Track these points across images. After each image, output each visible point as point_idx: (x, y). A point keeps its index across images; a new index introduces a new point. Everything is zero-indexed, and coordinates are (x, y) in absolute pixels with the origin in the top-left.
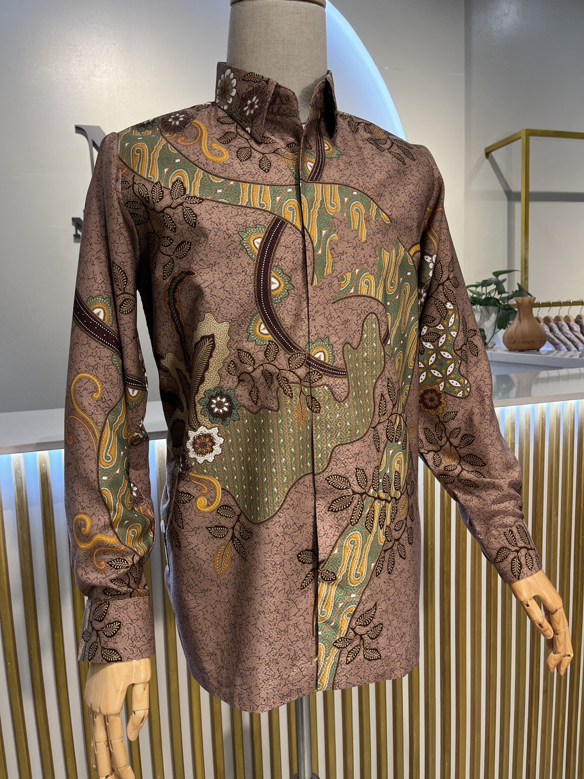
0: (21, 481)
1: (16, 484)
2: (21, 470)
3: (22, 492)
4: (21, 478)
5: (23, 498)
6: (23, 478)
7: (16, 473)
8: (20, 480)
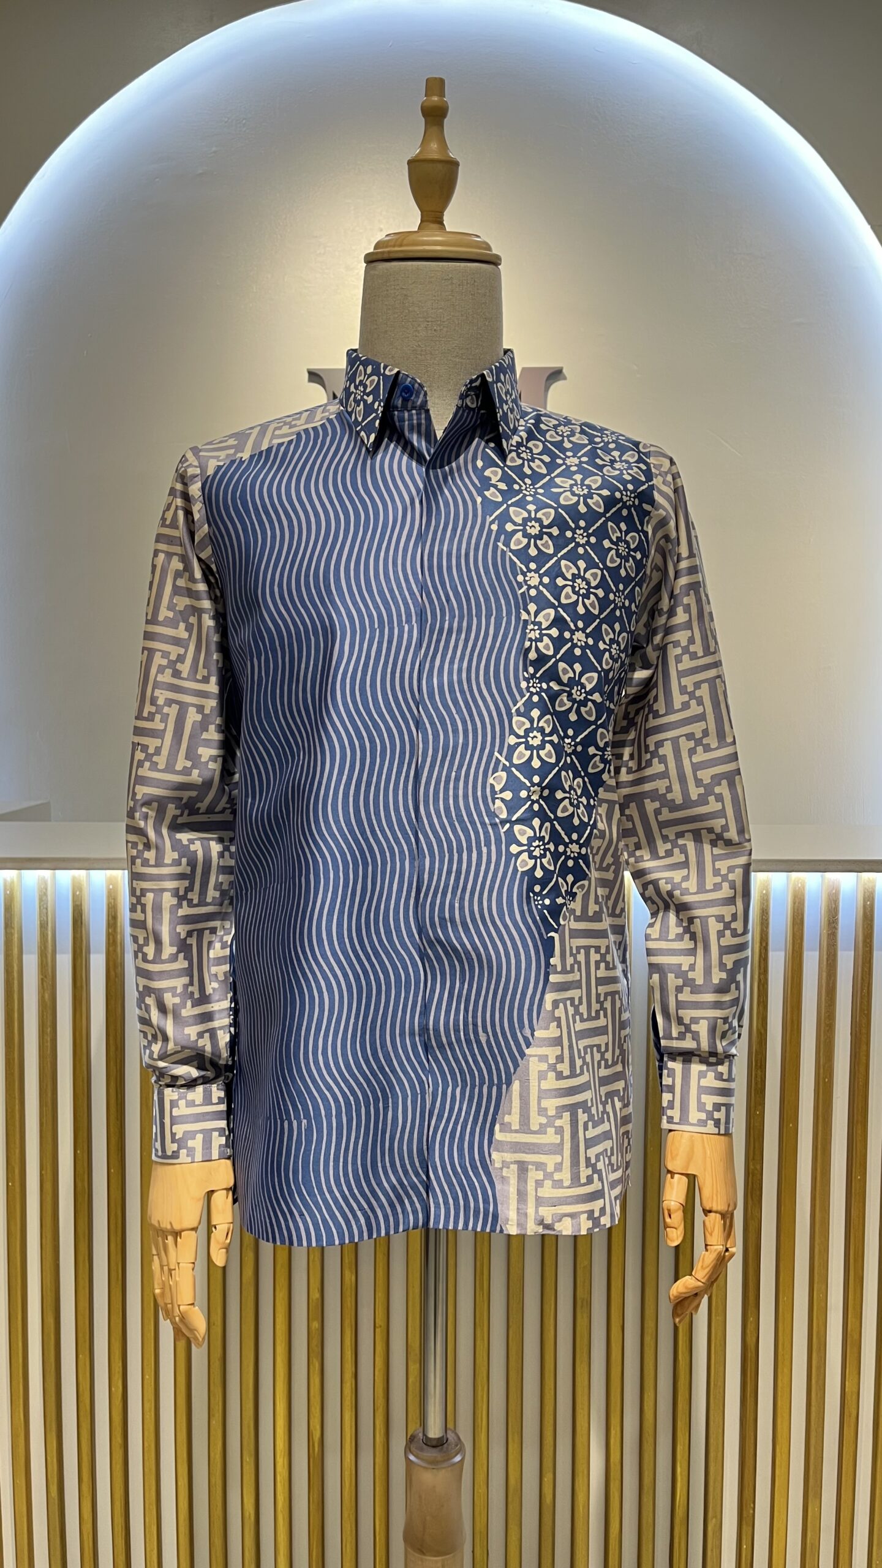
0: (47, 913)
1: (40, 917)
2: (47, 896)
3: (47, 929)
4: (47, 909)
5: (47, 939)
6: (49, 909)
7: (41, 900)
8: (45, 911)
